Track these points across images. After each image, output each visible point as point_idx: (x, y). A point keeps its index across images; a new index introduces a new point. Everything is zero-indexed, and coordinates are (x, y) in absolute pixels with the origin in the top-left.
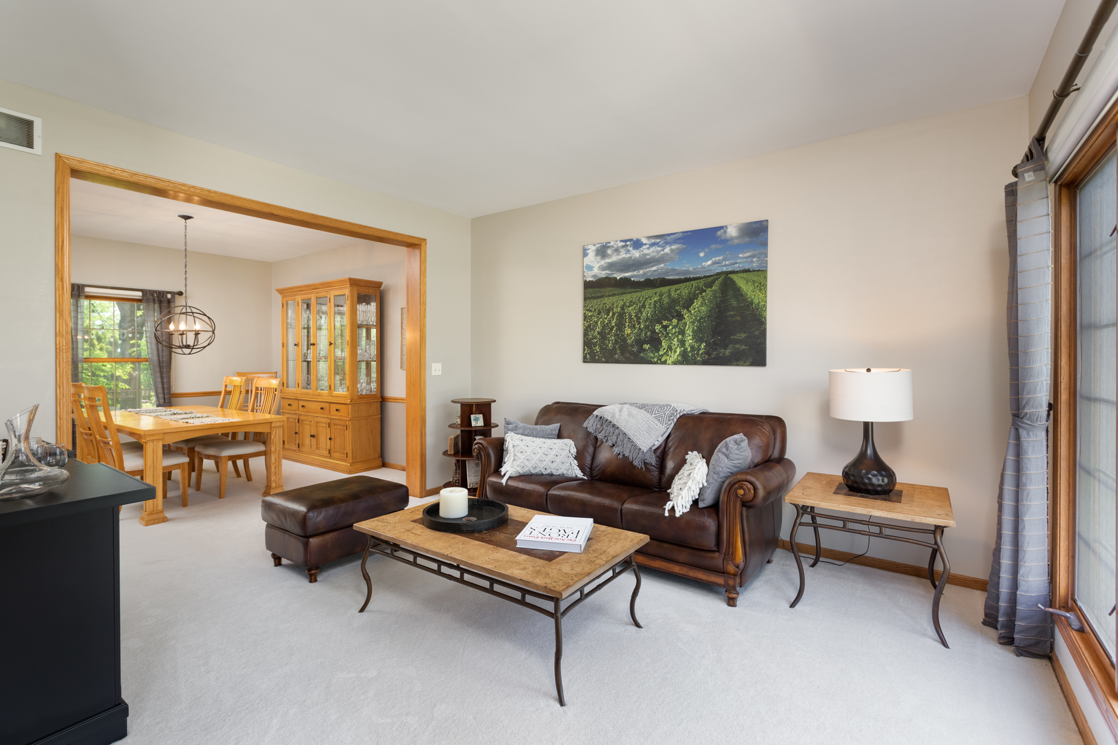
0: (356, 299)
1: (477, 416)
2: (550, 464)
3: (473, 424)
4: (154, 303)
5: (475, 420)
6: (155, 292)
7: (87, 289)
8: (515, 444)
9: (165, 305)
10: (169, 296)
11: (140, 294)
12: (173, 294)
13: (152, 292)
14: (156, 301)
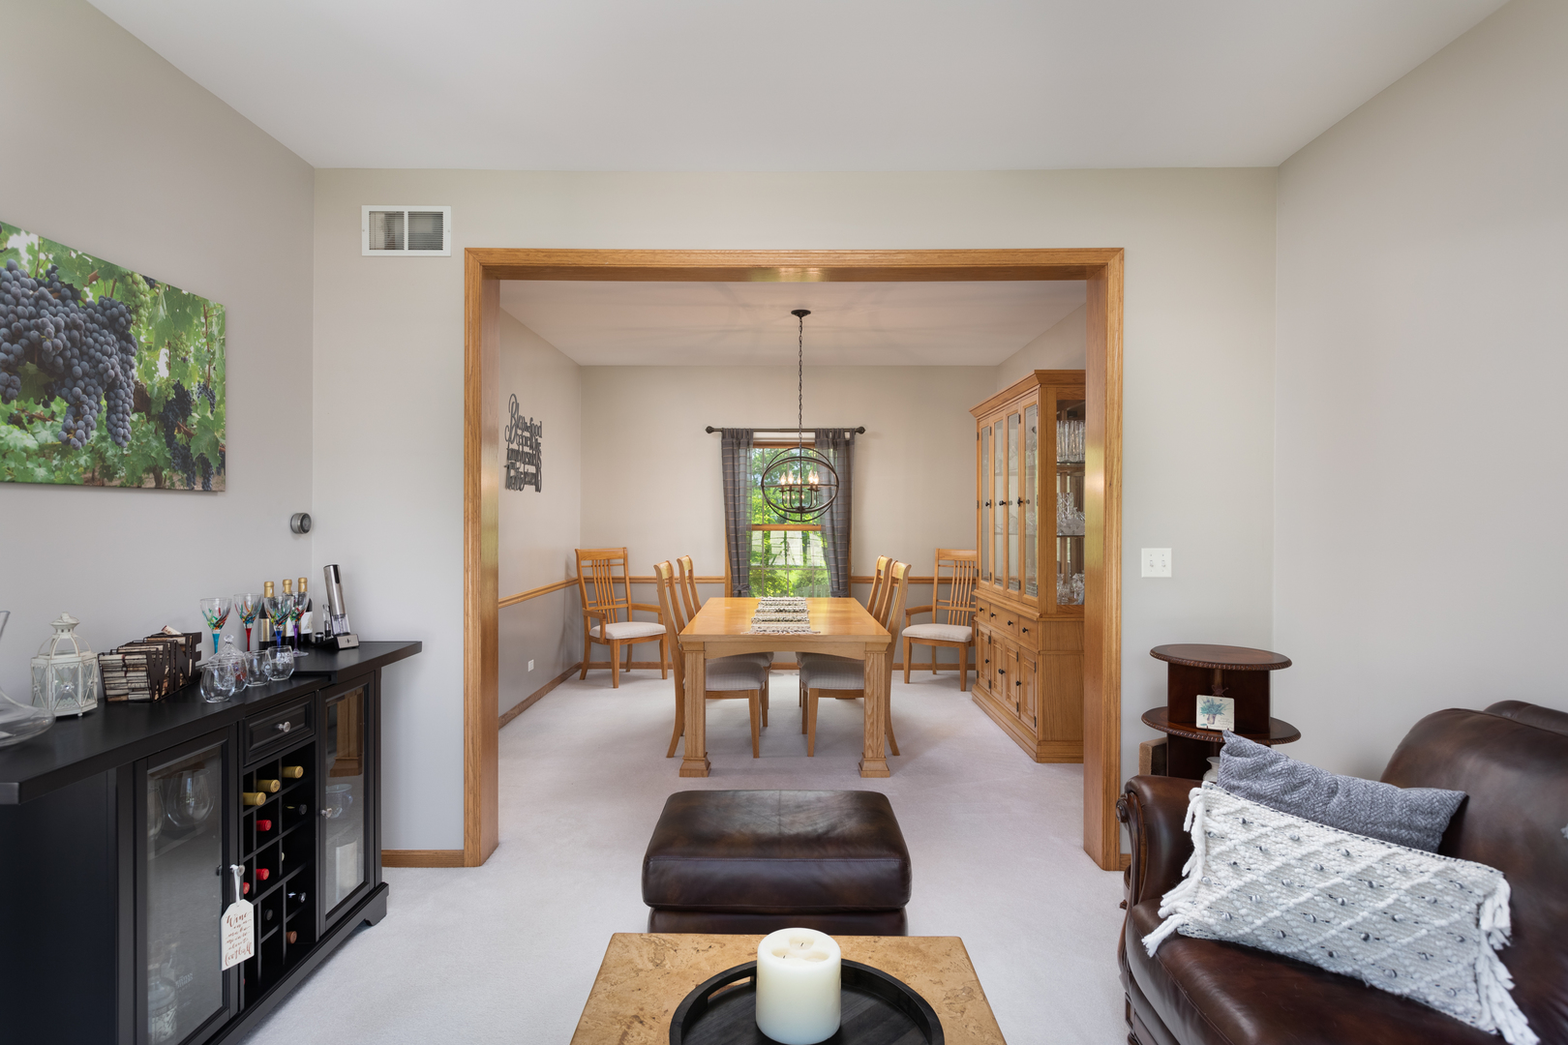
0: (1053, 411)
1: (1217, 700)
2: (1354, 942)
3: (1201, 721)
4: (829, 448)
5: (1205, 710)
6: (829, 430)
7: (757, 435)
8: (1215, 827)
9: (842, 448)
10: (847, 435)
11: (812, 435)
12: (853, 431)
13: (826, 431)
14: (830, 444)
